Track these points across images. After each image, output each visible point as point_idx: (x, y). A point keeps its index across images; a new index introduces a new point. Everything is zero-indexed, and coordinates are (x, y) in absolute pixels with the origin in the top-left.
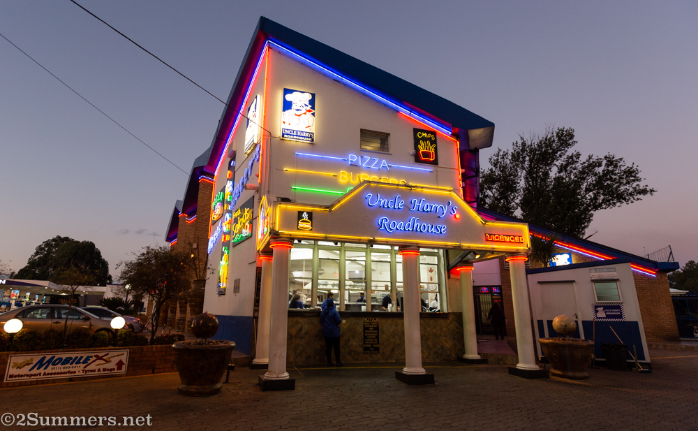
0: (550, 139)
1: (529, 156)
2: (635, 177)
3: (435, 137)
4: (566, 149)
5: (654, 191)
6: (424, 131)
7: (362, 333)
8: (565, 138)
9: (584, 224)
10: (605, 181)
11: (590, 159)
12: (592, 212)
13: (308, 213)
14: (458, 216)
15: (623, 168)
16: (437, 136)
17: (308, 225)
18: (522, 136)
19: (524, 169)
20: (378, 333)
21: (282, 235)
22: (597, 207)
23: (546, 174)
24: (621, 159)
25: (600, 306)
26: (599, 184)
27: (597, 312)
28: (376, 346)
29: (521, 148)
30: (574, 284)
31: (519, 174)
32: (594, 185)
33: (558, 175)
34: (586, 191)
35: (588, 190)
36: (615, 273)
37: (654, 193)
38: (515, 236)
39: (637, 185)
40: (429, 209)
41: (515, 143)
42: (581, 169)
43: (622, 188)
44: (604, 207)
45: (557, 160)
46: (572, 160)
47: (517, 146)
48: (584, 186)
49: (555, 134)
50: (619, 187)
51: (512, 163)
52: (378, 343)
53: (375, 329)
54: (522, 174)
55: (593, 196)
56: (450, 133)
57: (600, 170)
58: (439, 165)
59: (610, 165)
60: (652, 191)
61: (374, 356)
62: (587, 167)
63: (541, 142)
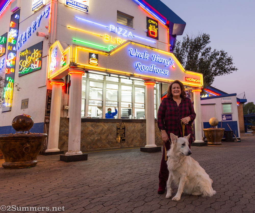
0: (200, 38)
1: (190, 46)
2: (231, 62)
3: (158, 24)
4: (206, 44)
5: (237, 69)
6: (152, 20)
7: (116, 131)
8: (206, 39)
9: (210, 82)
10: (220, 63)
11: (215, 51)
12: (214, 77)
13: (95, 54)
14: (174, 67)
15: (227, 57)
16: (159, 24)
17: (96, 62)
18: (187, 34)
19: (187, 52)
20: (125, 131)
21: (78, 66)
22: (216, 75)
23: (197, 56)
24: (226, 53)
25: (224, 115)
26: (217, 64)
27: (223, 117)
28: (124, 138)
29: (187, 41)
30: (215, 105)
31: (185, 54)
32: (216, 64)
33: (201, 57)
34: (212, 67)
35: (213, 66)
36: (230, 100)
37: (237, 70)
38: (197, 79)
39: (232, 66)
40: (161, 61)
41: (184, 37)
42: (211, 56)
43: (226, 67)
44: (219, 75)
45: (202, 50)
46: (208, 50)
47: (185, 39)
48: (212, 64)
49: (202, 36)
50: (225, 66)
51: (182, 48)
52: (125, 137)
53: (123, 129)
54: (186, 54)
55: (215, 69)
56: (165, 23)
57: (218, 57)
58: (159, 40)
59: (222, 55)
60: (236, 69)
61: (122, 144)
62: (214, 55)
63: (196, 39)
